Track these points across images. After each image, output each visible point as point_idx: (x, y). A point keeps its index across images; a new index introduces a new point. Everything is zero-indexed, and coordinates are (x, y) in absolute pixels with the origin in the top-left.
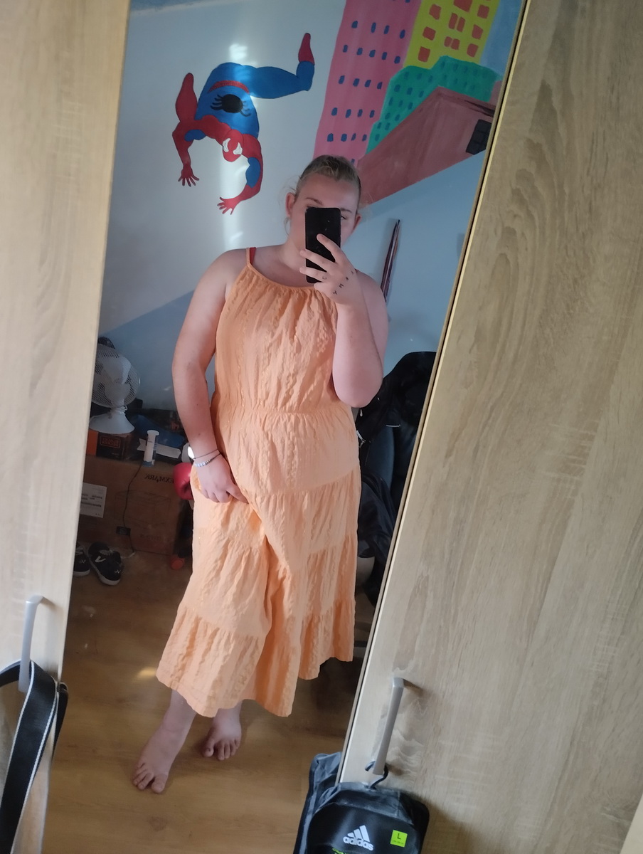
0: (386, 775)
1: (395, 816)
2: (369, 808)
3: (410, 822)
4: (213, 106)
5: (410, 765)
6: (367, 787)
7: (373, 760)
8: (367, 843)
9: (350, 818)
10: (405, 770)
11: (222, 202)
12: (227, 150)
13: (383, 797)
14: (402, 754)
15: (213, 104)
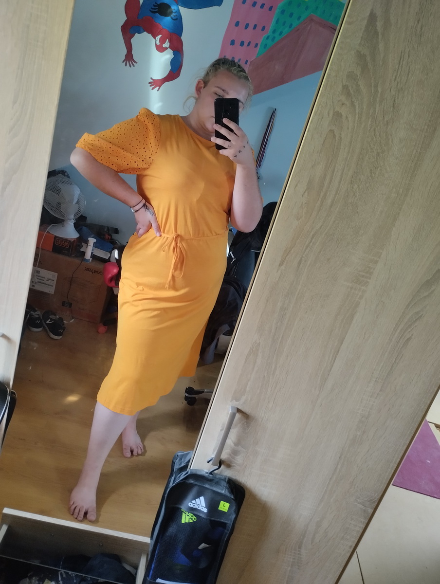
0: (220, 467)
1: (223, 492)
2: (207, 486)
3: (232, 497)
4: (152, 10)
5: (236, 462)
6: (207, 473)
7: (213, 457)
8: (203, 508)
9: (194, 491)
10: (233, 465)
11: (152, 81)
12: (158, 43)
13: (217, 480)
14: (232, 455)
15: (152, 8)
